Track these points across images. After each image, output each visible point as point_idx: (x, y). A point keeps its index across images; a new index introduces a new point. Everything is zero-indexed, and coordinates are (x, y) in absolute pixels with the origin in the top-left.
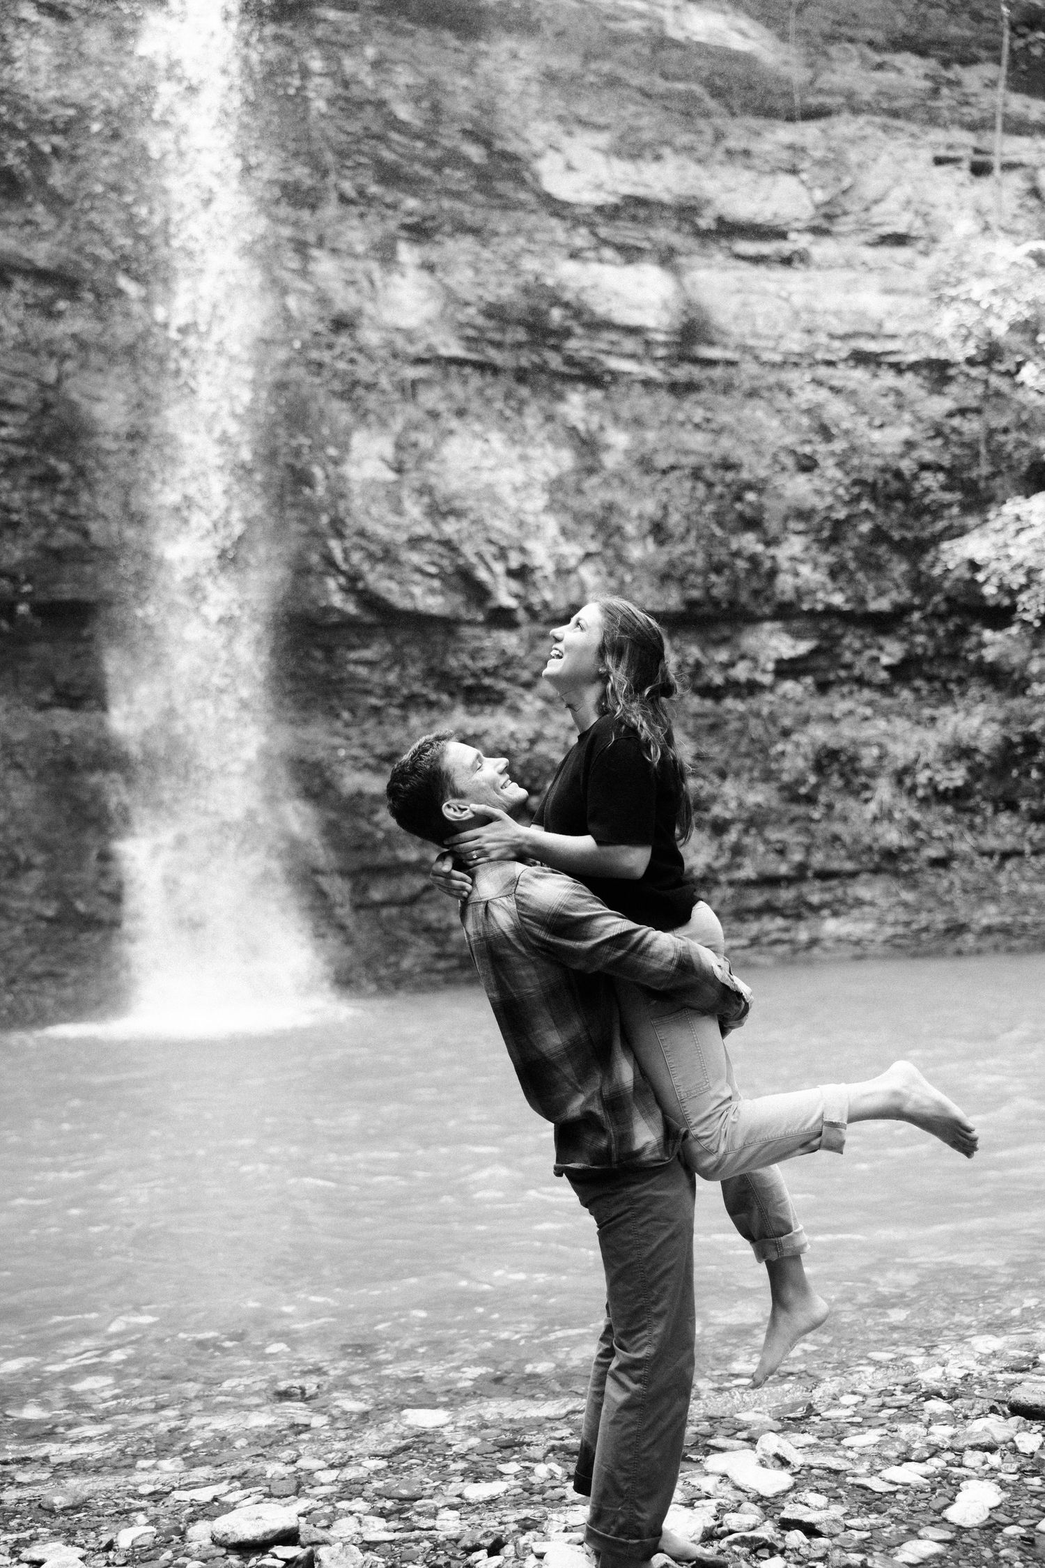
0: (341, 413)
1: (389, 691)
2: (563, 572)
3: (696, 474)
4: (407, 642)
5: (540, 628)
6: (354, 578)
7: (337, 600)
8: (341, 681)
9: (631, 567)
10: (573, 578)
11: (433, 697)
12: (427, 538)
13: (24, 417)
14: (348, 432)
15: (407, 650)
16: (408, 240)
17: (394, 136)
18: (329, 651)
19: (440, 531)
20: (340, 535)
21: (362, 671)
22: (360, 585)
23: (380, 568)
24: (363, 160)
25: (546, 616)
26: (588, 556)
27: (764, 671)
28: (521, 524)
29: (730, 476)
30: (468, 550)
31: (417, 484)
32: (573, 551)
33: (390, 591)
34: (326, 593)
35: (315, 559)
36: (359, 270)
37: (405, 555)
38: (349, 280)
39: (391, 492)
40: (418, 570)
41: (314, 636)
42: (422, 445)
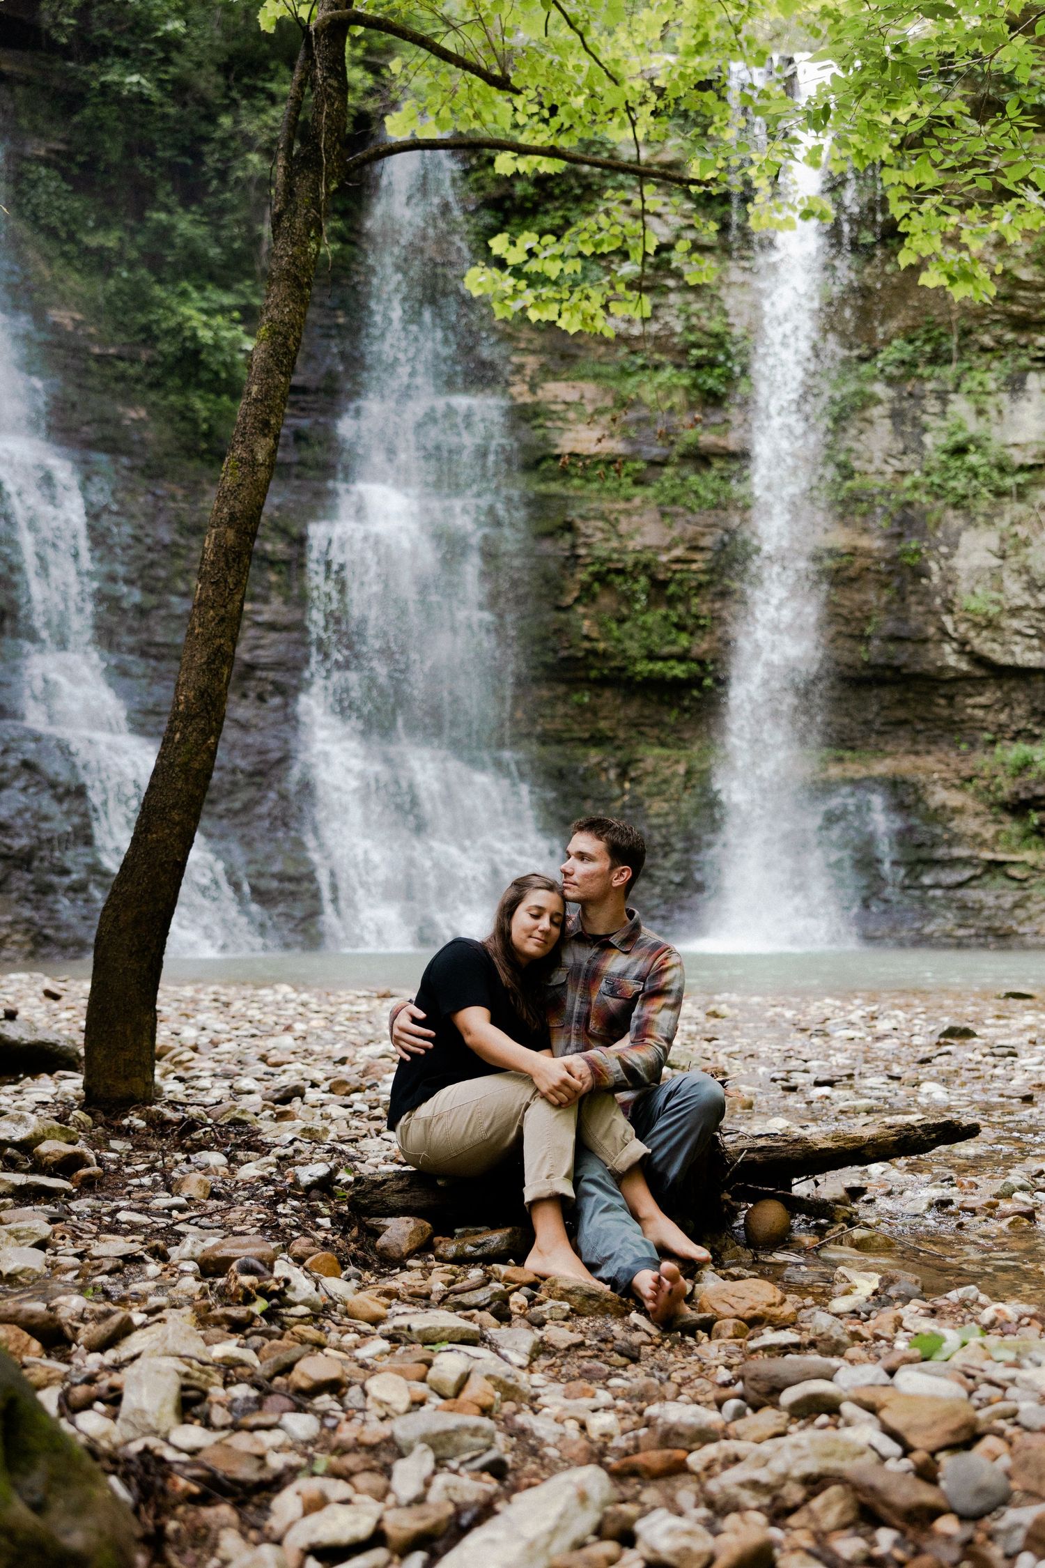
0: (953, 519)
1: (1001, 727)
4: (1013, 689)
6: (964, 643)
7: (952, 660)
8: (963, 721)
11: (1037, 731)
12: (1026, 607)
13: (708, 555)
14: (959, 534)
15: (1014, 695)
16: (1037, 370)
17: (1021, 293)
18: (950, 699)
19: (1037, 601)
20: (950, 612)
21: (979, 713)
22: (968, 648)
23: (985, 633)
24: (997, 317)
31: (1015, 566)
33: (993, 651)
34: (943, 655)
35: (931, 630)
36: (990, 403)
37: (1006, 622)
38: (980, 412)
39: (995, 574)
40: (1018, 633)
41: (936, 688)
42: (1022, 536)
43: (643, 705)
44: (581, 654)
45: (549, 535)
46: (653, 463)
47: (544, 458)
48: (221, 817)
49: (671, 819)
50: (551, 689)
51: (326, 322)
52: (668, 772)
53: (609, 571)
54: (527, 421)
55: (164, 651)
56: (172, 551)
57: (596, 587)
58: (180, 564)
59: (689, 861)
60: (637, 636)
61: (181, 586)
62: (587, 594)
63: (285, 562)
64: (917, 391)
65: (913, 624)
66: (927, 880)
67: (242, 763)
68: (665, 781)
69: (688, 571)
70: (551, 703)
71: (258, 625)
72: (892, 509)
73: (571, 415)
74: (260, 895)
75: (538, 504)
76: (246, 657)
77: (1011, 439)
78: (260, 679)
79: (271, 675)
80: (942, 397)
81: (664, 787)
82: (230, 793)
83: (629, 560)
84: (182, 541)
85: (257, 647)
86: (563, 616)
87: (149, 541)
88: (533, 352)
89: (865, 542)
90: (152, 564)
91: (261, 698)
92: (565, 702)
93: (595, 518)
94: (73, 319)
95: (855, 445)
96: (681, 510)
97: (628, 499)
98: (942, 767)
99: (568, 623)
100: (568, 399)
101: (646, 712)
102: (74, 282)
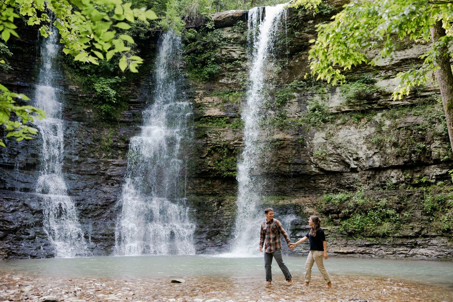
0: (312, 129)
1: (329, 189)
2: (368, 158)
3: (407, 128)
4: (332, 178)
5: (364, 172)
6: (317, 165)
7: (314, 170)
8: (319, 187)
9: (388, 155)
10: (371, 159)
11: (339, 190)
12: (333, 154)
14: (314, 133)
15: (332, 180)
16: (339, 86)
18: (315, 181)
19: (336, 152)
20: (312, 156)
23: (322, 162)
25: (365, 169)
26: (375, 153)
27: (432, 179)
28: (357, 148)
29: (417, 127)
30: (343, 155)
31: (330, 142)
32: (371, 153)
33: (324, 167)
34: (311, 168)
35: (308, 161)
36: (325, 97)
37: (328, 158)
38: (322, 99)
39: (324, 144)
40: (332, 161)
41: (310, 178)
42: (331, 133)
43: (228, 184)
44: (208, 170)
45: (200, 138)
46: (231, 117)
47: (201, 117)
48: (89, 218)
49: (230, 217)
50: (199, 180)
51: (147, 85)
52: (232, 203)
53: (216, 147)
54: (198, 107)
55: (84, 173)
56: (91, 146)
57: (213, 152)
58: (92, 149)
59: (231, 229)
60: (224, 165)
61: (92, 155)
62: (210, 154)
63: (123, 148)
64: (305, 94)
65: (302, 159)
66: (298, 235)
67: (100, 203)
68: (231, 206)
69: (239, 146)
70: (200, 184)
71: (114, 165)
72: (296, 127)
73: (210, 105)
74: (95, 240)
75: (198, 130)
76: (109, 174)
77: (331, 106)
78: (113, 180)
79: (116, 178)
80: (312, 95)
81: (231, 207)
82: (94, 211)
83: (222, 144)
84: (93, 143)
85: (113, 171)
86: (203, 160)
87: (83, 144)
88: (202, 89)
89: (288, 137)
90: (83, 150)
91: (112, 185)
92: (204, 184)
93: (214, 133)
94: (76, 88)
95: (287, 110)
96: (238, 130)
97: (224, 128)
98: (310, 201)
99: (204, 162)
100: (210, 101)
101: (229, 186)
102: (78, 78)
